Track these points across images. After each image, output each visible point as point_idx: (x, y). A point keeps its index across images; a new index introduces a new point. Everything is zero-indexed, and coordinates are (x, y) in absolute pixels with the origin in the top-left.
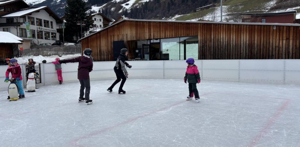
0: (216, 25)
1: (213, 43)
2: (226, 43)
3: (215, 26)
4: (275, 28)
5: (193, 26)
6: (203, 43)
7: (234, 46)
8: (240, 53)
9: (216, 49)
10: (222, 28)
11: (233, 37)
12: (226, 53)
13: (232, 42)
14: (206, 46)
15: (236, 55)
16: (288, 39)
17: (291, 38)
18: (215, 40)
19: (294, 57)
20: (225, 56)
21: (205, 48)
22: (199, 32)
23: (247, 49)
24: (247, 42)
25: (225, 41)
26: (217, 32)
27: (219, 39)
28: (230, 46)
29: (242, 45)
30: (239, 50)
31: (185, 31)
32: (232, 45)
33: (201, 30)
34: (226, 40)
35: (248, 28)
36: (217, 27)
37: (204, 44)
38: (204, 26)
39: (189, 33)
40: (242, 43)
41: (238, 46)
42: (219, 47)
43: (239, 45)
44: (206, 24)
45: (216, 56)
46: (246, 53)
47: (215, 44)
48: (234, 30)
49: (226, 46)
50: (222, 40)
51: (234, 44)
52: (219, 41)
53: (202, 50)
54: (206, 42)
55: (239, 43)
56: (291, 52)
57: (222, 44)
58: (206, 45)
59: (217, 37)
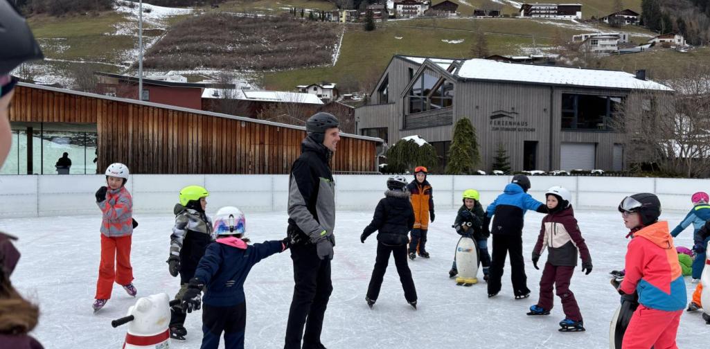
0: (138, 108)
1: (133, 142)
2: (160, 144)
3: (136, 109)
4: (243, 125)
5: (83, 102)
6: (108, 141)
7: (175, 150)
8: (187, 164)
9: (138, 155)
10: (151, 114)
11: (173, 133)
12: (160, 161)
13: (170, 143)
14: (117, 146)
15: (179, 167)
16: (262, 143)
17: (266, 142)
18: (136, 135)
19: (271, 171)
20: (158, 168)
21: (115, 150)
22: (100, 117)
23: (200, 157)
24: (200, 145)
25: (156, 139)
26: (141, 122)
27: (145, 134)
28: (168, 149)
29: (190, 149)
30: (185, 157)
31: (62, 112)
32: (171, 148)
33: (105, 113)
34: (160, 139)
35: (200, 120)
36: (141, 111)
37: (111, 143)
38: (110, 106)
39: (72, 117)
40: (190, 144)
41: (181, 151)
42: (146, 151)
43: (185, 148)
44: (114, 103)
45: (140, 167)
46: (197, 164)
47: (136, 145)
48: (176, 121)
49: (160, 149)
50: (150, 138)
51: (175, 146)
52: (145, 138)
53: (107, 154)
54: (115, 139)
55: (185, 144)
56: (267, 164)
57: (151, 145)
58: (115, 144)
59: (141, 131)
